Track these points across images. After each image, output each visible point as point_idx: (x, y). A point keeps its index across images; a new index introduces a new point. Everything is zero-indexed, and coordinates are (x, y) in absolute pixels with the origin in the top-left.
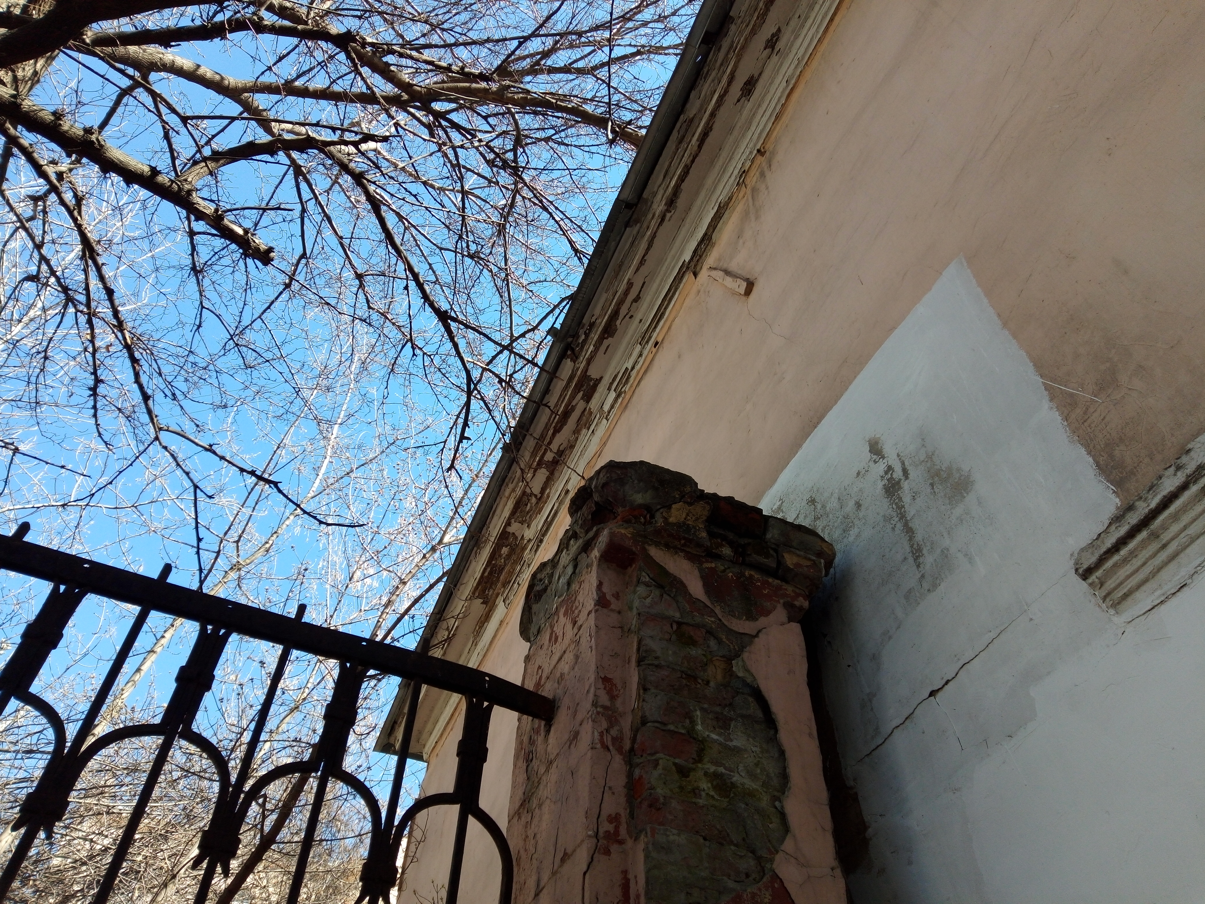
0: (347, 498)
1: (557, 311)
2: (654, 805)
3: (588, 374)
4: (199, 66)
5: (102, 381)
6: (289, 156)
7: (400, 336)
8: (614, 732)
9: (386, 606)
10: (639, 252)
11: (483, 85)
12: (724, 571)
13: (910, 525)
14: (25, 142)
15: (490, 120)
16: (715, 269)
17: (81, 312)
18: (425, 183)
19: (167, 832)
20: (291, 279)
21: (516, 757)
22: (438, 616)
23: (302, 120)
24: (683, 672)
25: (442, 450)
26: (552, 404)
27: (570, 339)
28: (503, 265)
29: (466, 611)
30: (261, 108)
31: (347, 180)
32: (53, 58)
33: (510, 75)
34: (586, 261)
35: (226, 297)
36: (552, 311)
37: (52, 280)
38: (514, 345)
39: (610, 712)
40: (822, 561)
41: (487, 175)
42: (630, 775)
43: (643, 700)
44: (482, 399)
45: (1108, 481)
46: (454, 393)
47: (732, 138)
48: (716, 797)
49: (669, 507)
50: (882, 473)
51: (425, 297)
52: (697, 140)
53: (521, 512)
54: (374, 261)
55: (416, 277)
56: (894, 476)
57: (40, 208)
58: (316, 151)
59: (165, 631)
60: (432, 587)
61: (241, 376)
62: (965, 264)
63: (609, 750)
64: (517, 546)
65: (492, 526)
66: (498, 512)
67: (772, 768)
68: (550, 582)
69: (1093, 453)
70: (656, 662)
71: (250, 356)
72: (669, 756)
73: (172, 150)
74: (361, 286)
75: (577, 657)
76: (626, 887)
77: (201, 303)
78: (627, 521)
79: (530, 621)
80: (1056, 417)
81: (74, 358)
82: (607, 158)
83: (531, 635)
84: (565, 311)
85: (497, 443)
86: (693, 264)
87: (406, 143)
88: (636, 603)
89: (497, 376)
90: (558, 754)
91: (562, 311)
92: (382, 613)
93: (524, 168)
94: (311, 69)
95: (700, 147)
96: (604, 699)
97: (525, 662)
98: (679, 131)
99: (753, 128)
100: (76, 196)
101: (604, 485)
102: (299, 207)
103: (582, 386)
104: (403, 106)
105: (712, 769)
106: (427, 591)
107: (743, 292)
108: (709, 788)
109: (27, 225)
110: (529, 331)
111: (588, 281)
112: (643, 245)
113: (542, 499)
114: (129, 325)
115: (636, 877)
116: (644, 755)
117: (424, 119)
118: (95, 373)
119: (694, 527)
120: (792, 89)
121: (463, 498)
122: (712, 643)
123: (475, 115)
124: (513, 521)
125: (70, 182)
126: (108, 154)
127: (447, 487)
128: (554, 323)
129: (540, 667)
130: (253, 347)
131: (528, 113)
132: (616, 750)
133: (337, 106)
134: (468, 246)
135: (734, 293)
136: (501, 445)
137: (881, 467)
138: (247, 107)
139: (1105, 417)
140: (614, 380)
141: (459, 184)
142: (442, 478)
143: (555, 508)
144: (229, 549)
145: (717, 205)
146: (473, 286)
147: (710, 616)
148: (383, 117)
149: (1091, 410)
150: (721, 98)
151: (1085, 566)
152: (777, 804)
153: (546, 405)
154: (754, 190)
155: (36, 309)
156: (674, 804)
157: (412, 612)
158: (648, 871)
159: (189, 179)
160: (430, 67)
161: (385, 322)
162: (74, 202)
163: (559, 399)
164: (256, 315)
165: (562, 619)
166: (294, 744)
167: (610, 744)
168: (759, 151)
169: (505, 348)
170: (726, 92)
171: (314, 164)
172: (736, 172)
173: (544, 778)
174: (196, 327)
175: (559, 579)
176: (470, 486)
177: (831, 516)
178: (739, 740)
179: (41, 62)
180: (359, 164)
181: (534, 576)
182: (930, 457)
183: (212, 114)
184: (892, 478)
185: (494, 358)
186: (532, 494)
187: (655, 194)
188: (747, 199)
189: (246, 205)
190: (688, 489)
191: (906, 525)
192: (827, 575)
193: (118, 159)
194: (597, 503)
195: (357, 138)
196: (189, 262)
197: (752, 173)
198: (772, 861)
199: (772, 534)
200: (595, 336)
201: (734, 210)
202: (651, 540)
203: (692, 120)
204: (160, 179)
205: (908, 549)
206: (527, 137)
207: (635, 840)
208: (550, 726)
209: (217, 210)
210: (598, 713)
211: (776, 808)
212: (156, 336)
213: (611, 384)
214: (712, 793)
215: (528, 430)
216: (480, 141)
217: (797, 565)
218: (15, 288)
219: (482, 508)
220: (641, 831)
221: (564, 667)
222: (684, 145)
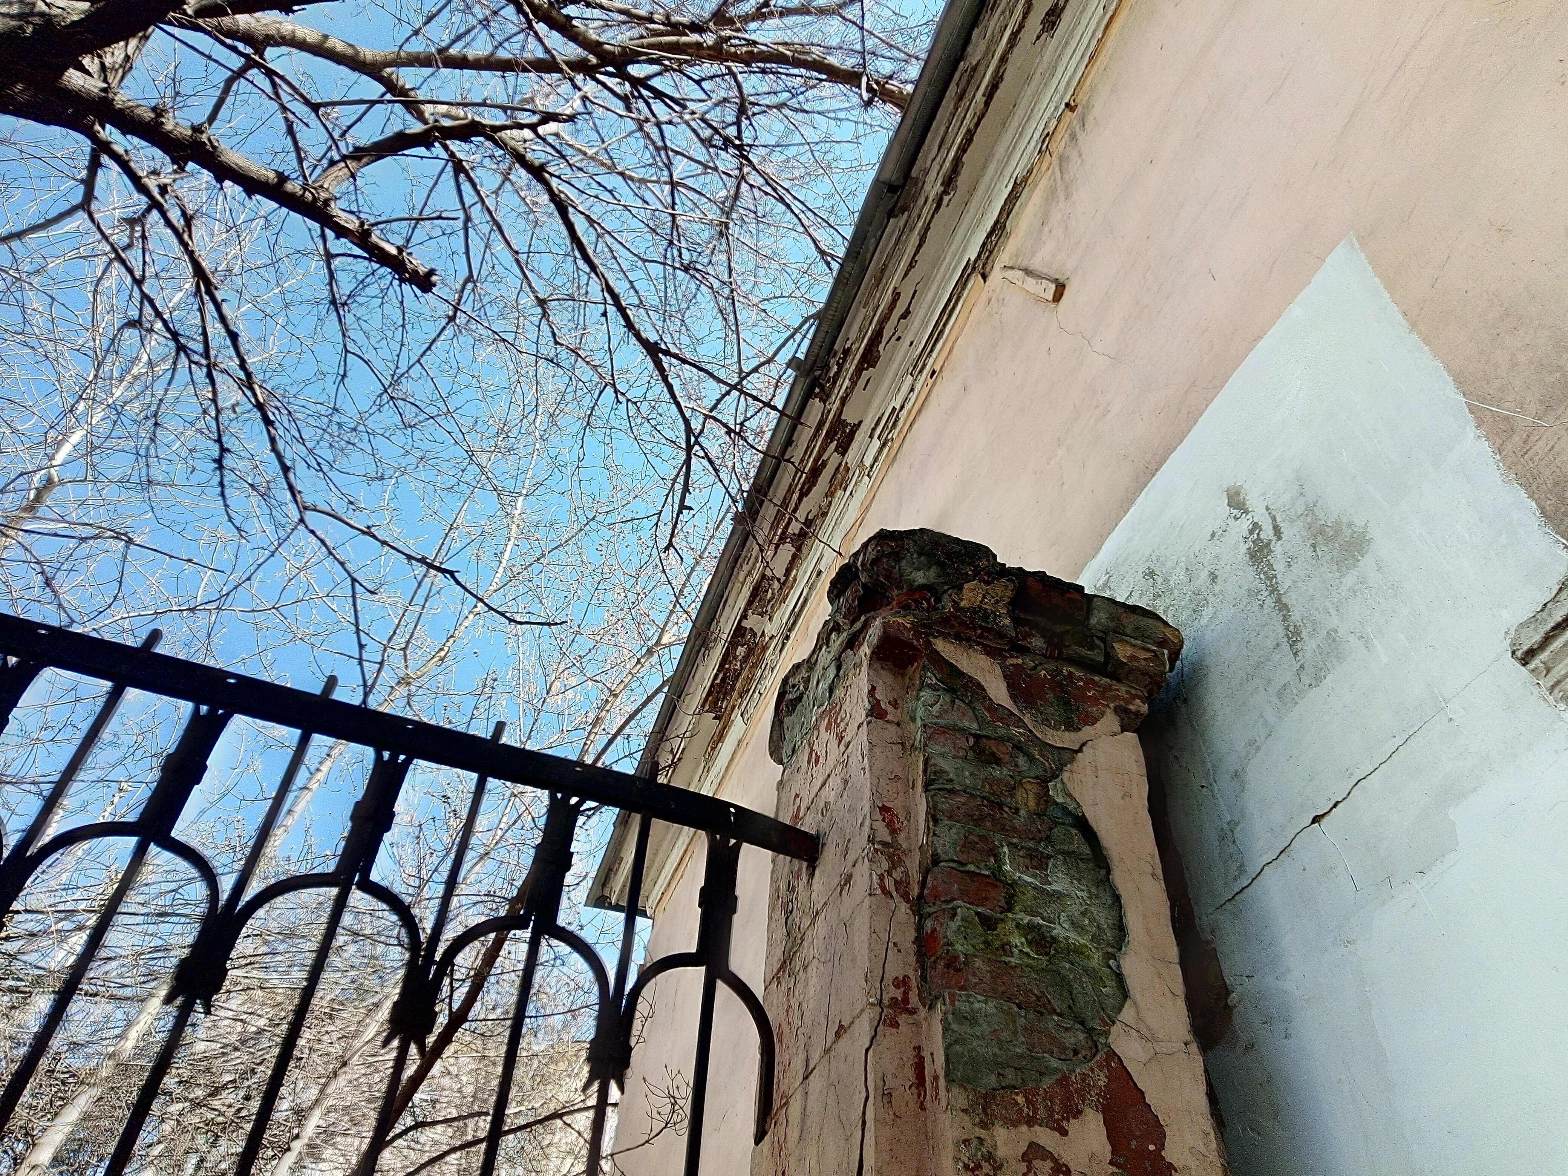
0: (539, 590)
1: (798, 337)
2: (952, 963)
3: (843, 418)
4: (326, 37)
5: (228, 450)
6: (446, 148)
7: (596, 378)
8: (897, 874)
9: (594, 724)
10: (908, 251)
11: (694, 37)
12: (1035, 668)
13: (1284, 600)
14: (119, 149)
15: (704, 84)
16: (1012, 268)
17: (196, 363)
18: (622, 174)
19: (333, 1009)
20: (456, 309)
21: (772, 908)
22: (659, 736)
23: (459, 99)
24: (984, 798)
25: (657, 524)
26: (796, 460)
27: (818, 373)
28: (726, 278)
29: (694, 728)
30: (407, 87)
31: (521, 175)
32: (146, 38)
33: (731, 22)
34: (835, 266)
35: (375, 337)
36: (792, 336)
37: (159, 325)
38: (744, 382)
39: (891, 850)
40: (1166, 651)
41: (701, 159)
42: (919, 928)
43: (934, 834)
44: (707, 457)
45: (1557, 533)
46: (668, 451)
47: (1029, 91)
48: (1032, 954)
49: (960, 588)
50: (1246, 533)
51: (629, 325)
52: (984, 95)
53: (760, 601)
54: (558, 281)
55: (615, 298)
56: (1261, 537)
57: (137, 235)
58: (481, 139)
59: (321, 763)
60: (649, 699)
61: (399, 439)
62: (1357, 246)
63: (892, 896)
64: (757, 645)
65: (722, 620)
66: (730, 601)
67: (1104, 918)
68: (806, 689)
69: (1536, 496)
70: (948, 787)
71: (409, 412)
72: (971, 903)
73: (298, 149)
74: (545, 315)
75: (846, 782)
76: (919, 1067)
77: (345, 346)
78: (907, 607)
79: (782, 738)
80: (1485, 447)
81: (192, 424)
82: (861, 126)
83: (784, 755)
84: (810, 336)
85: (727, 513)
86: (980, 263)
87: (597, 122)
88: (920, 713)
89: (725, 425)
90: (825, 903)
91: (805, 336)
92: (590, 733)
93: (750, 146)
94: (468, 32)
95: (987, 104)
96: (884, 834)
97: (778, 789)
98: (958, 85)
99: (1059, 74)
100: (184, 213)
101: (875, 562)
102: (461, 215)
103: (836, 434)
104: (589, 71)
105: (1026, 919)
106: (644, 704)
107: (1050, 298)
108: (1022, 943)
109: (123, 255)
110: (763, 364)
111: (839, 293)
112: (914, 240)
113: (786, 583)
114: (257, 378)
115: (932, 1054)
116: (938, 903)
117: (617, 89)
118: (219, 441)
119: (993, 613)
120: (1112, 18)
121: (684, 585)
122: (1021, 761)
123: (685, 78)
124: (750, 612)
125: (177, 197)
126: (223, 158)
127: (664, 571)
128: (796, 352)
129: (797, 796)
130: (412, 400)
131: (754, 72)
132: (901, 896)
133: (504, 77)
134: (680, 256)
135: (1039, 300)
136: (730, 516)
137: (1245, 525)
138: (391, 86)
139: (1553, 447)
140: (877, 424)
141: (666, 173)
142: (657, 561)
143: (804, 594)
144: (395, 658)
145: (1012, 181)
146: (688, 308)
147: (1019, 727)
148: (566, 87)
149: (1534, 438)
150: (1015, 35)
151: (1525, 648)
152: (1111, 962)
153: (788, 461)
154: (1062, 158)
155: (141, 365)
156: (978, 963)
157: (626, 731)
158: (947, 1048)
159: (326, 186)
160: (623, 18)
161: (576, 361)
162: (182, 222)
163: (806, 452)
164: (414, 359)
165: (824, 735)
166: (486, 898)
167: (892, 889)
168: (1067, 105)
169: (733, 387)
170: (1021, 26)
171: (477, 158)
172: (1037, 136)
173: (809, 933)
174: (340, 378)
175: (817, 684)
176: (693, 570)
177: (1176, 592)
178: (1059, 883)
179: (133, 43)
180: (537, 154)
181: (785, 681)
182: (1310, 509)
183: (345, 99)
184: (1259, 538)
185: (719, 401)
186: (774, 577)
187: (927, 172)
188: (1053, 172)
189: (394, 216)
190: (984, 563)
191: (1278, 600)
192: (1171, 669)
193: (236, 164)
194: (864, 586)
195: (535, 119)
196: (326, 293)
197: (1058, 136)
198: (1107, 1034)
199: (1099, 618)
200: (851, 367)
201: (1036, 186)
202: (938, 631)
203: (975, 69)
204: (289, 187)
205: (1282, 632)
206: (754, 104)
207: (930, 1008)
208: (814, 870)
209: (362, 224)
210: (876, 850)
211: (1110, 967)
212: (293, 390)
213: (874, 429)
214: (1027, 950)
215: (765, 495)
216: (693, 113)
217: (1133, 658)
218: (113, 340)
219: (710, 597)
220: (937, 998)
221: (830, 794)
222: (965, 102)
